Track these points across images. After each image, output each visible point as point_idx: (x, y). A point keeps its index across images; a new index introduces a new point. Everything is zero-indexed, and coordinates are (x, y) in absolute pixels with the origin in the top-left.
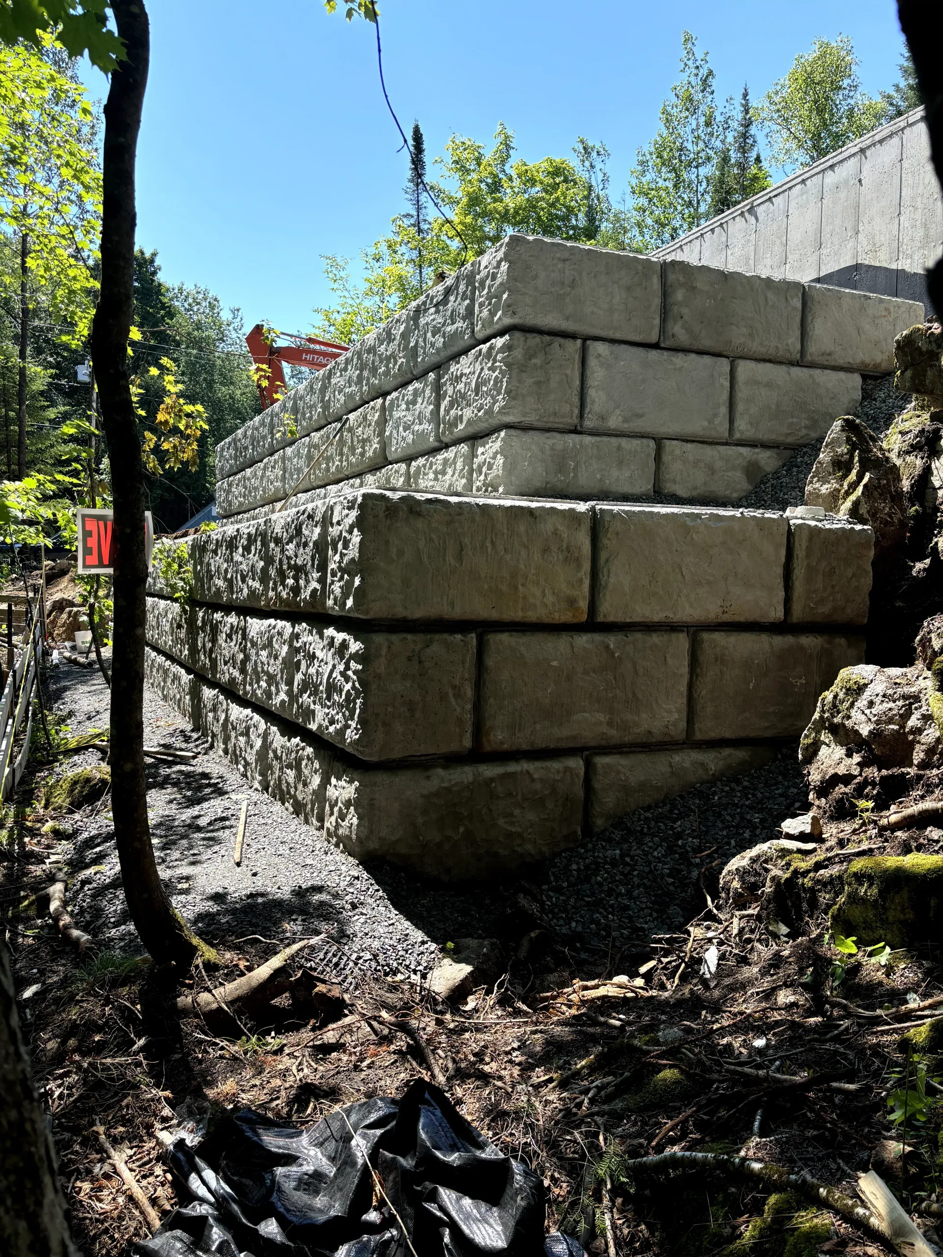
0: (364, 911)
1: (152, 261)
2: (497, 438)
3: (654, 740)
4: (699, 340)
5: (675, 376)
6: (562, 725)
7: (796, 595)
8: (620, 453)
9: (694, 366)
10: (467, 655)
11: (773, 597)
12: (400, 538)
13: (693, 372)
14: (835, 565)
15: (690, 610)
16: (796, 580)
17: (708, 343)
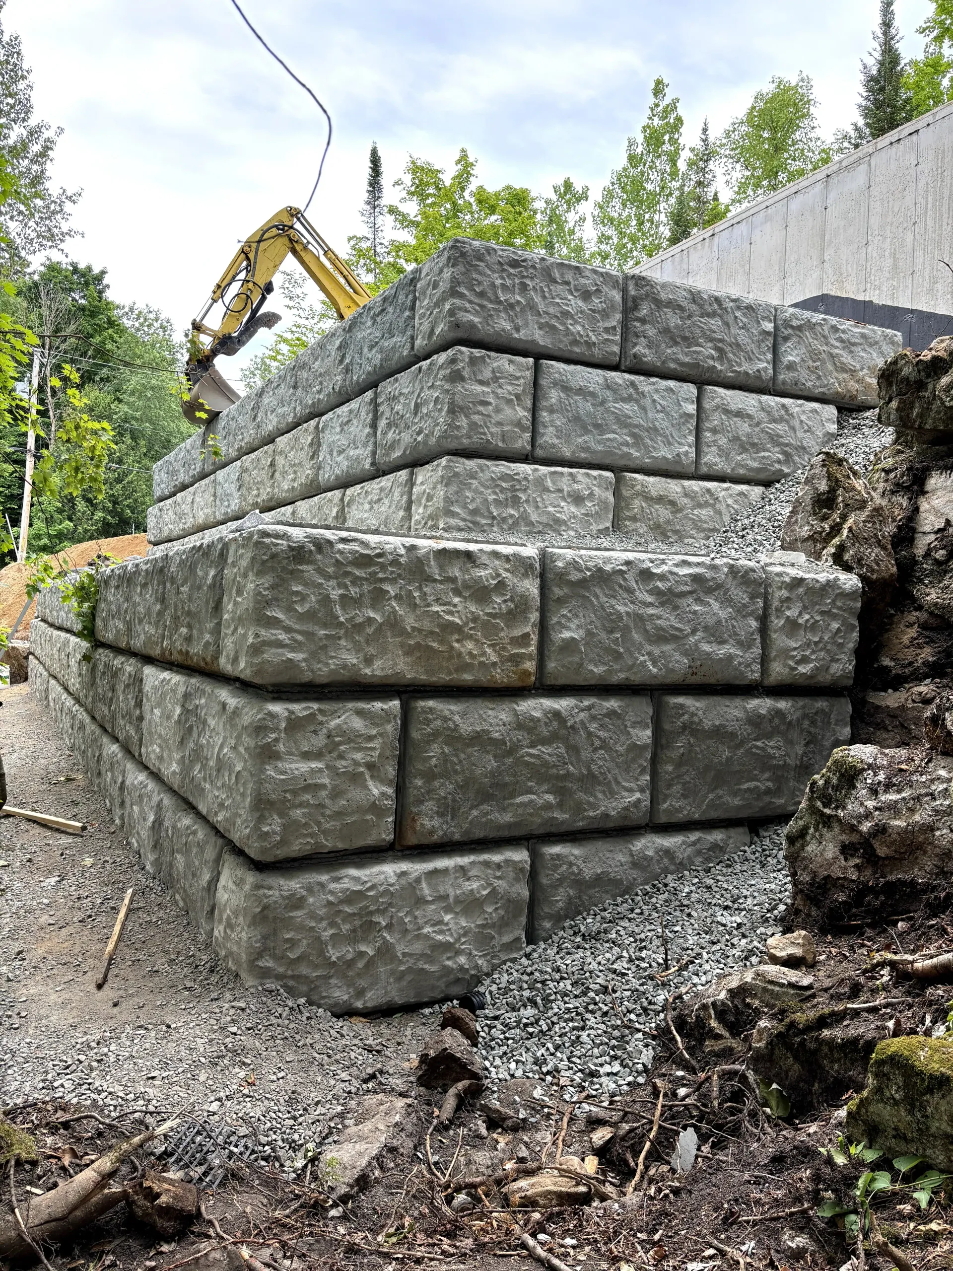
0: (248, 1061)
1: (99, 278)
2: (438, 465)
3: (611, 825)
4: (664, 362)
5: (637, 401)
6: (504, 809)
7: (774, 653)
8: (576, 486)
9: (657, 391)
10: (389, 728)
11: (749, 656)
12: (306, 585)
13: (656, 397)
14: (818, 618)
15: (654, 670)
16: (774, 636)
17: (672, 365)
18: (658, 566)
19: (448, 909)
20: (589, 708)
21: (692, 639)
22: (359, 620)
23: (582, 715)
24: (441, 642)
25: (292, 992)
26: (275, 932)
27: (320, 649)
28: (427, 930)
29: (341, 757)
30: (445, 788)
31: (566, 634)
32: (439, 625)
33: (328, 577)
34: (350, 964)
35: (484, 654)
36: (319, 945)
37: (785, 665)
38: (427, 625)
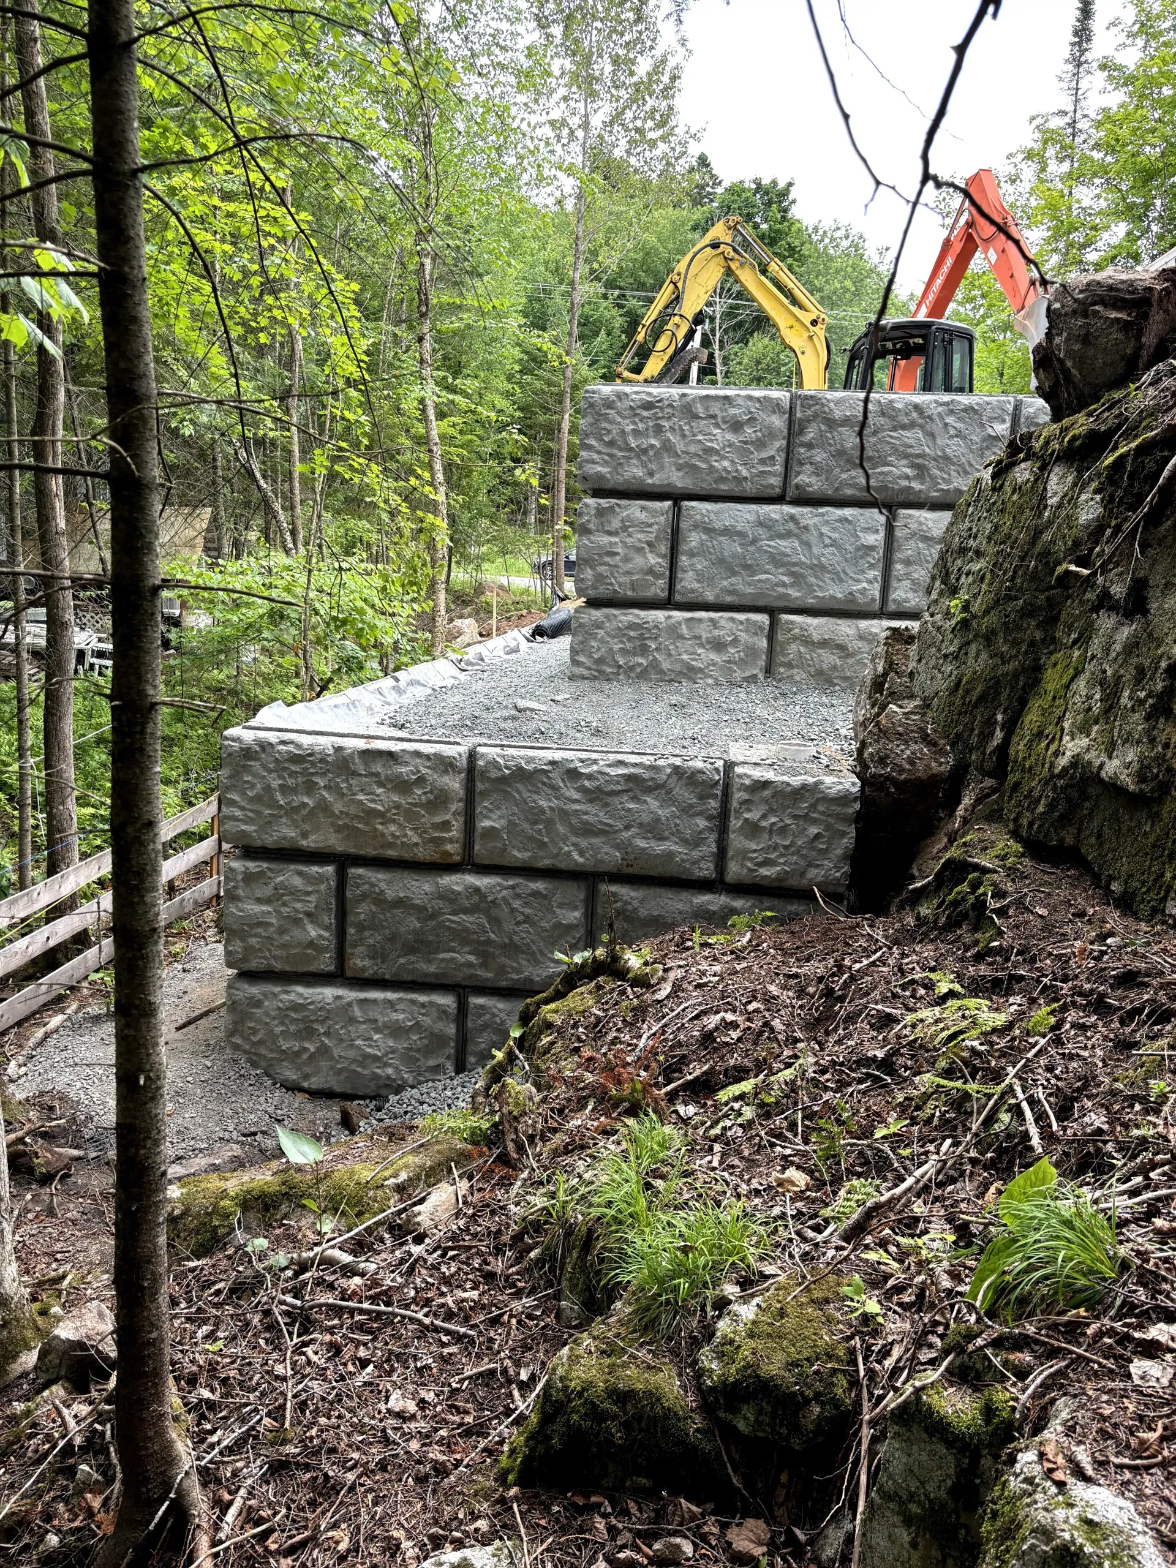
4: (837, 489)
5: (797, 536)
6: (430, 962)
7: (731, 853)
8: (717, 632)
9: (827, 522)
10: (323, 887)
11: (696, 854)
12: (254, 776)
13: (824, 530)
14: (788, 822)
15: (581, 860)
16: (732, 836)
17: (849, 492)
18: (588, 766)
19: (377, 1030)
20: (513, 887)
21: (625, 835)
22: (295, 804)
23: (505, 893)
24: (367, 824)
25: (254, 1065)
26: (242, 1021)
27: (268, 824)
28: (359, 1042)
29: (284, 905)
30: (374, 938)
31: (487, 823)
32: (363, 811)
33: (270, 771)
34: (298, 1054)
35: (405, 836)
36: (273, 1036)
37: (743, 866)
38: (353, 810)
